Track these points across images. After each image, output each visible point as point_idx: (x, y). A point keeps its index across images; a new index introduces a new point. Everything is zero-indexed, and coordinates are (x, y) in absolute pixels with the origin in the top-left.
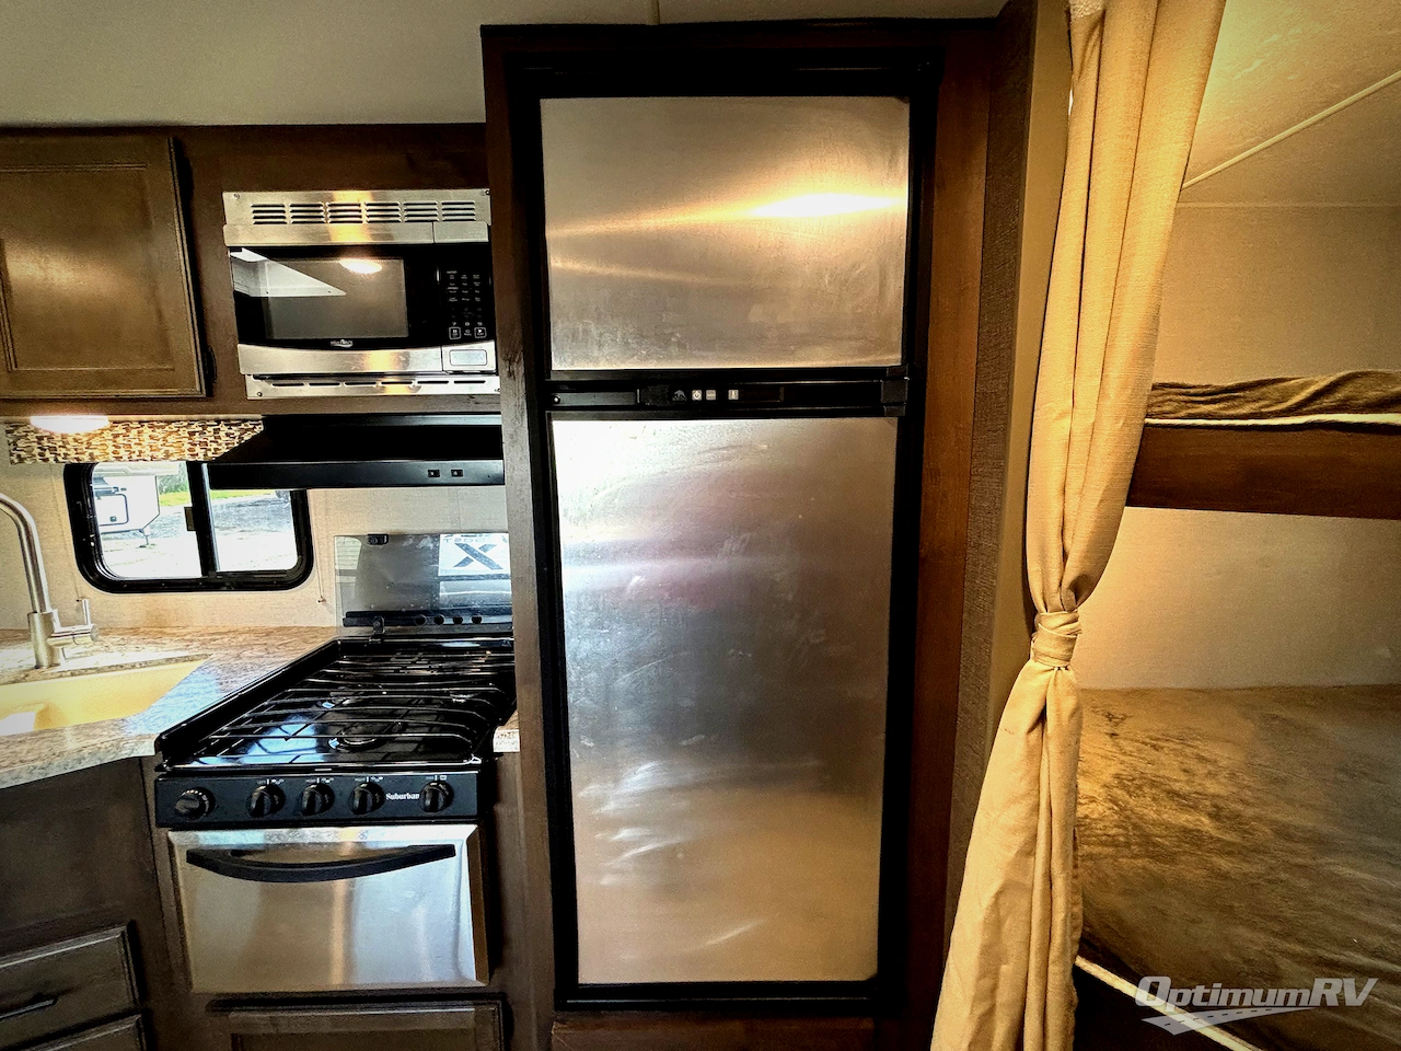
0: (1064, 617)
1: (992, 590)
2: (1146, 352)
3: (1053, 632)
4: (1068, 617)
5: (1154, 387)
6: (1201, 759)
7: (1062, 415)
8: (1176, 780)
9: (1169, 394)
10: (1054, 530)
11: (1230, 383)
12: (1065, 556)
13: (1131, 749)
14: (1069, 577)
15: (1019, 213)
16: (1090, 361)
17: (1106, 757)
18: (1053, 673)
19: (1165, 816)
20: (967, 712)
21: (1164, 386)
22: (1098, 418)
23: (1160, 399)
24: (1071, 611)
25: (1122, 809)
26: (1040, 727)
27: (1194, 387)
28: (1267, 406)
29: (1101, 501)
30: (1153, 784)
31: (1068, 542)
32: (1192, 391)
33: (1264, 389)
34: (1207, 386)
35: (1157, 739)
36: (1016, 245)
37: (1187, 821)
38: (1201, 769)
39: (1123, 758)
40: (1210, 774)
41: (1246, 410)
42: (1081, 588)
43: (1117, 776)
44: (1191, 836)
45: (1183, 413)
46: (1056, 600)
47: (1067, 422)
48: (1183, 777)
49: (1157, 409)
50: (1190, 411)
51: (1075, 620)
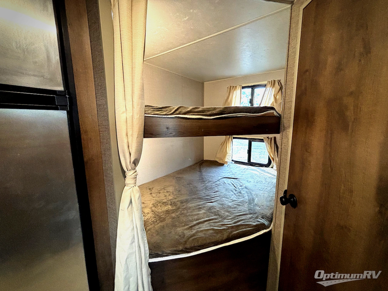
0: (133, 171)
1: (111, 168)
2: (142, 96)
3: (130, 177)
4: (134, 171)
5: (146, 106)
6: (167, 192)
7: (123, 112)
8: (164, 199)
9: (149, 108)
10: (126, 147)
11: (161, 107)
12: (130, 154)
13: (155, 195)
14: (132, 160)
15: (101, 45)
16: (129, 97)
17: (150, 200)
18: (132, 188)
19: (163, 209)
20: (110, 208)
21: (148, 106)
22: (133, 113)
23: (147, 109)
24: (134, 169)
25: (155, 212)
26: (131, 205)
27: (154, 107)
28: (168, 113)
29: (137, 138)
30: (160, 202)
31: (130, 150)
32: (154, 108)
33: (167, 109)
34: (157, 107)
35: (159, 191)
36: (102, 56)
37: (167, 208)
38: (167, 194)
39: (153, 199)
40: (169, 195)
41: (164, 113)
42: (136, 162)
43: (153, 204)
44: (168, 212)
45: (153, 114)
46: (130, 168)
47: (125, 114)
48: (165, 198)
49: (147, 112)
50: (154, 113)
51: (136, 172)
